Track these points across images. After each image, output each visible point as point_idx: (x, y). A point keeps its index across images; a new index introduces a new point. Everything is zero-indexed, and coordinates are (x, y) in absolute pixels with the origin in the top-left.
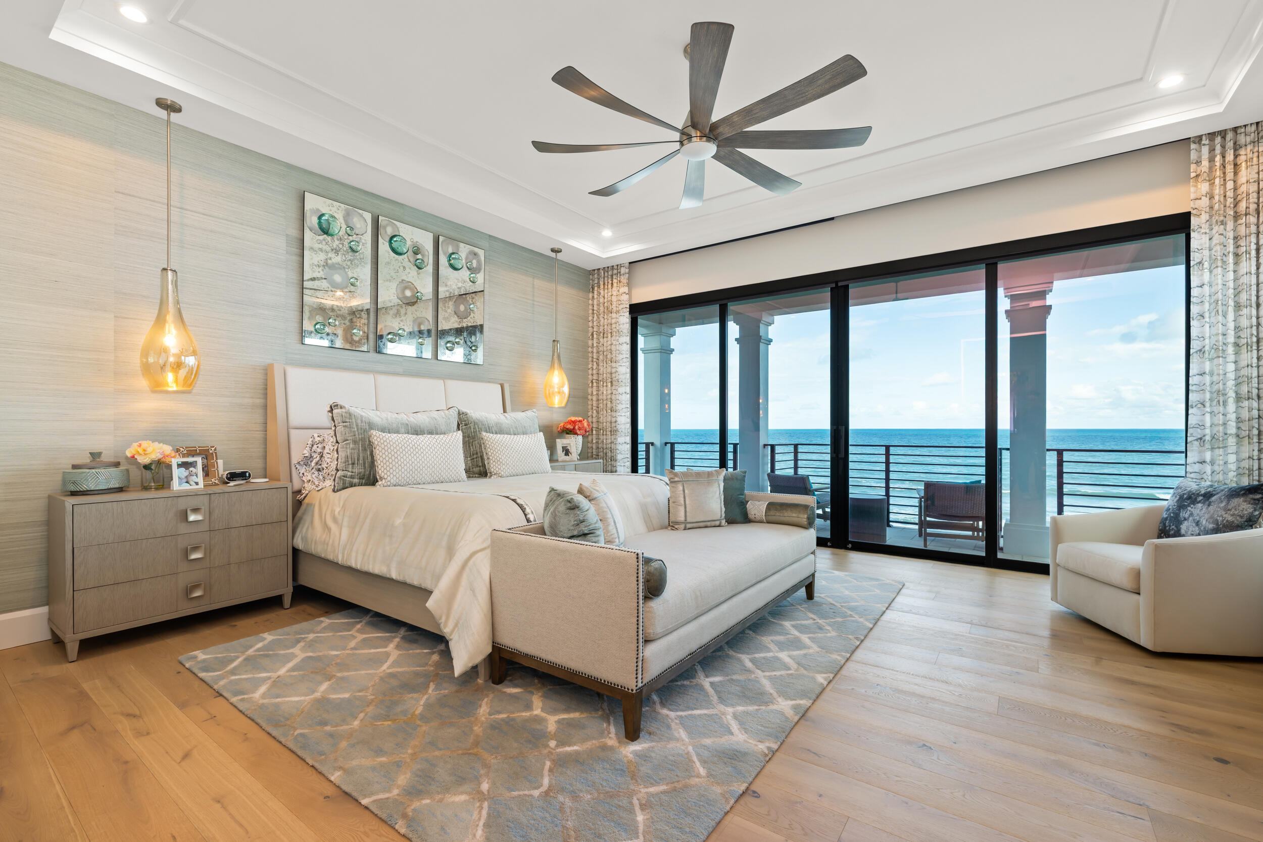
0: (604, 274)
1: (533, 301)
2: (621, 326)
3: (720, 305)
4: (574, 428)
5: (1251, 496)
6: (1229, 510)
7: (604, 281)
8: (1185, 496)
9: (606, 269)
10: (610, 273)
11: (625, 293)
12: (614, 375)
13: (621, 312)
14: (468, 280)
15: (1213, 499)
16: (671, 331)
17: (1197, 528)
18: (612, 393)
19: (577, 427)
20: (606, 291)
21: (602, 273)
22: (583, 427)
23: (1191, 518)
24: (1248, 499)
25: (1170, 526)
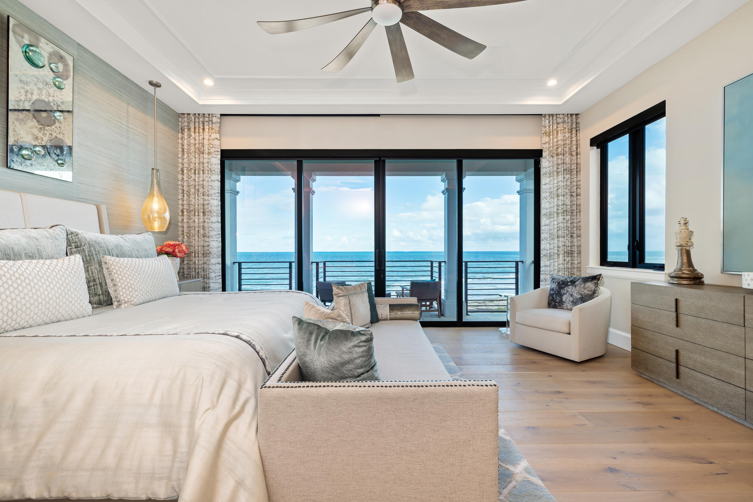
0: (195, 120)
1: (128, 127)
2: (214, 166)
3: (298, 161)
4: (173, 251)
5: (594, 281)
6: (586, 288)
7: (195, 125)
8: (561, 283)
9: (197, 115)
10: (201, 119)
11: (217, 139)
12: (206, 207)
13: (214, 154)
14: (52, 84)
15: (576, 283)
16: (237, 178)
17: (572, 298)
18: (204, 222)
19: (177, 250)
20: (197, 134)
21: (193, 118)
22: (183, 250)
23: (567, 293)
24: (593, 283)
25: (556, 298)
